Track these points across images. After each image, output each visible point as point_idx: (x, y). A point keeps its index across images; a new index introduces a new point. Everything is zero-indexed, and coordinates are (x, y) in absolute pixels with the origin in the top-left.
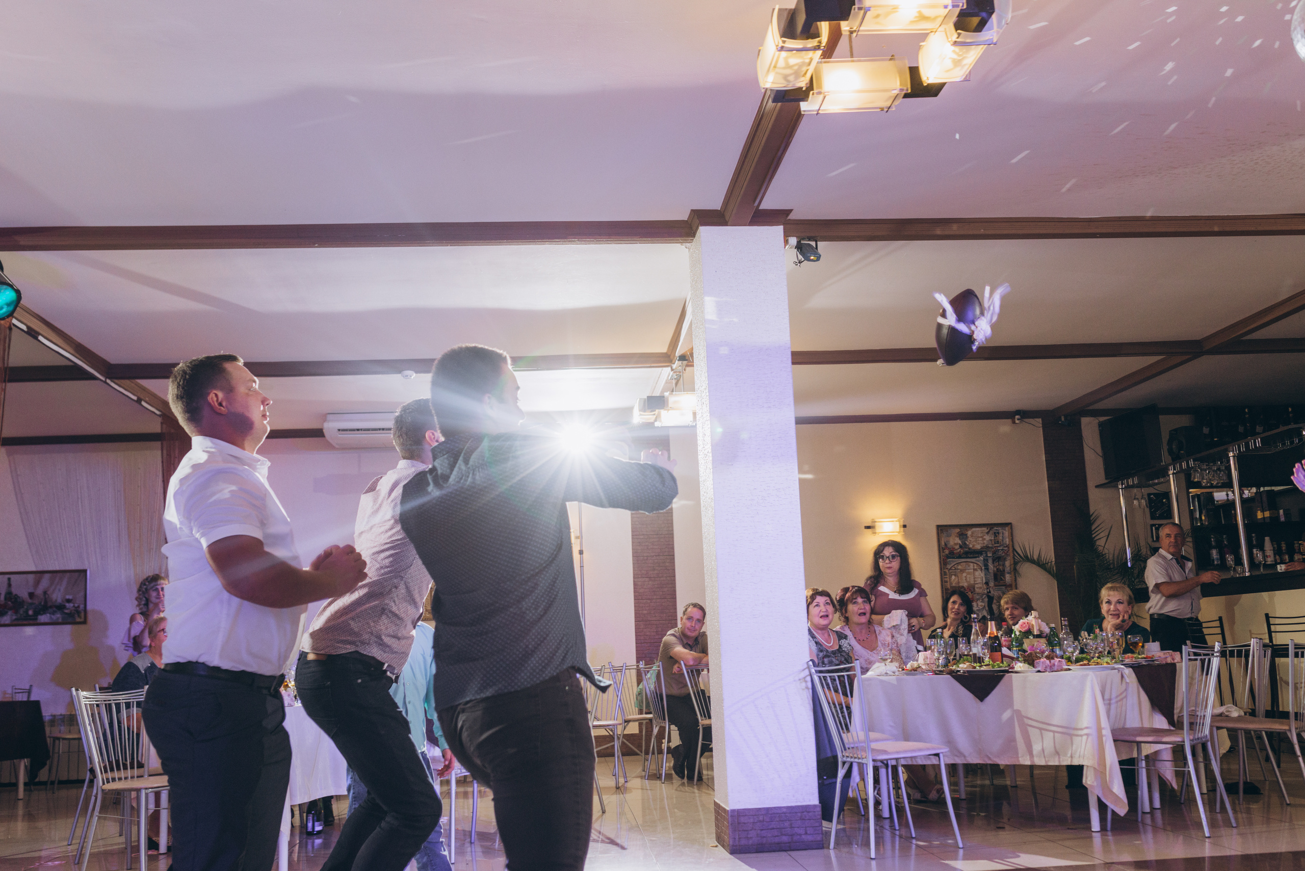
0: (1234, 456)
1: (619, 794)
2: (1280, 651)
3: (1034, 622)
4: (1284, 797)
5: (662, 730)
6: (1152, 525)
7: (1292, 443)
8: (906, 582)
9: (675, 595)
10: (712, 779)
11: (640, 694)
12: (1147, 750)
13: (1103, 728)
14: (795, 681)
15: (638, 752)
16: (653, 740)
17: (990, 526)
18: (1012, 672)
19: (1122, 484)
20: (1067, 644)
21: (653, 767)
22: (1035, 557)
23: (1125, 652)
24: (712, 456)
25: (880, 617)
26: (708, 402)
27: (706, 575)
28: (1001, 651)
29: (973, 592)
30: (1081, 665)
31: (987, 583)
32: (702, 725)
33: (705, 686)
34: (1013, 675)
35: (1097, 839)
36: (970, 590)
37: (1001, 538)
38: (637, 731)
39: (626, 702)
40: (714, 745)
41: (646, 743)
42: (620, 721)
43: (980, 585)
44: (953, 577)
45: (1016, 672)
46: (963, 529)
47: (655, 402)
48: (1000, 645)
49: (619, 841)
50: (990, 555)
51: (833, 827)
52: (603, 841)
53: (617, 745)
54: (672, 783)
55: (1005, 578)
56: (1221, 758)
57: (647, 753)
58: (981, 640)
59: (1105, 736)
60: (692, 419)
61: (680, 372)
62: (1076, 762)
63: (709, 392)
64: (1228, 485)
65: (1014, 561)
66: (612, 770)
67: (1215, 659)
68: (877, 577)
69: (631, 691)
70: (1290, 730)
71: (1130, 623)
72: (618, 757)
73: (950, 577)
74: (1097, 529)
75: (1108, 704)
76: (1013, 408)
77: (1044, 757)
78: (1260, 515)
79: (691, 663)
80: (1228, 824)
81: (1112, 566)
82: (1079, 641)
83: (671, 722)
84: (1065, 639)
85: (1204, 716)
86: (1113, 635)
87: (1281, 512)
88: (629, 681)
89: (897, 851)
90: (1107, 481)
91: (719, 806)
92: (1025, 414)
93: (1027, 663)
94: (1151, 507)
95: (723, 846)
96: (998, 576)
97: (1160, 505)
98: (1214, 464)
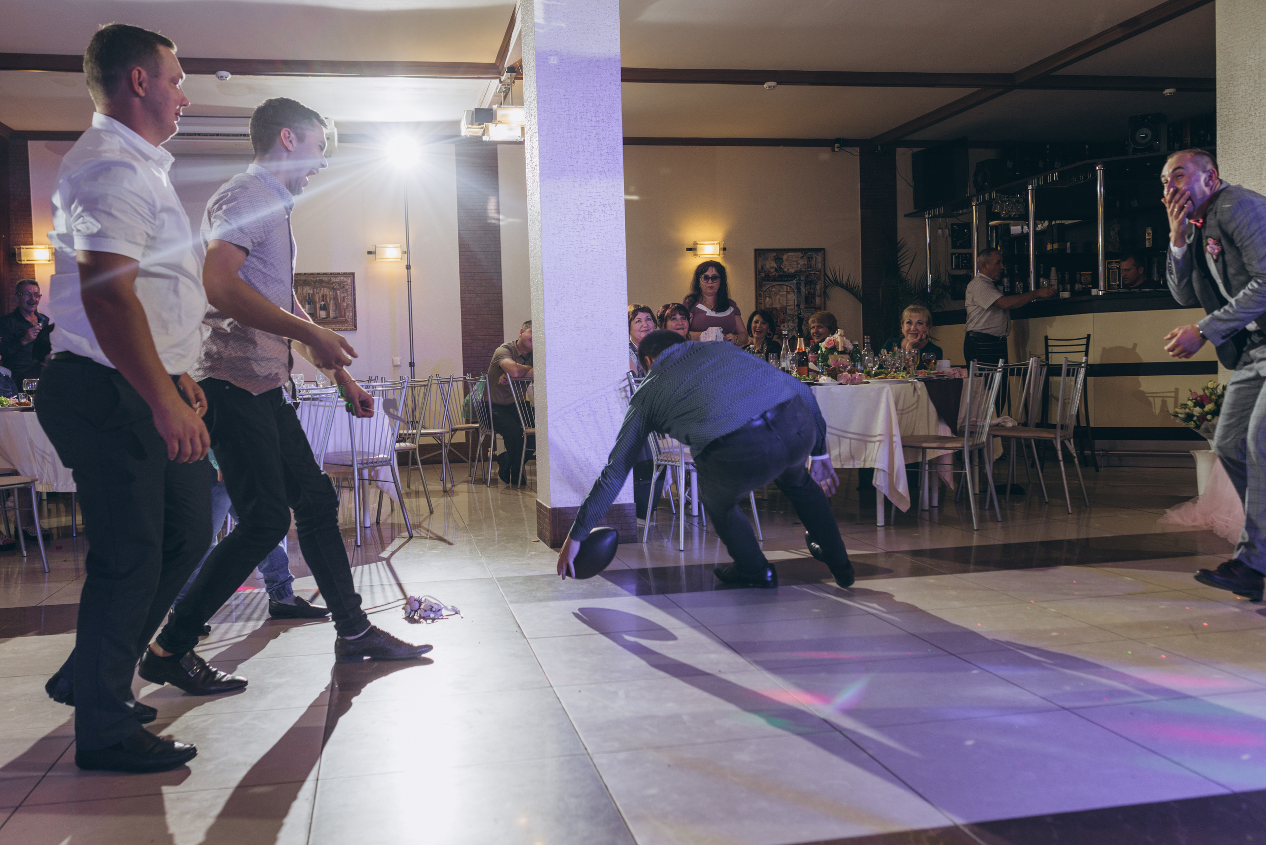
0: (1032, 189)
1: (447, 497)
2: (1055, 370)
3: (839, 340)
4: (1044, 496)
5: (488, 438)
6: (952, 254)
7: (1086, 178)
8: (722, 301)
9: (502, 311)
10: (534, 484)
11: (466, 405)
12: (931, 455)
13: (895, 436)
14: (615, 390)
15: (465, 459)
16: (479, 447)
17: (805, 251)
18: (817, 384)
19: (929, 214)
20: (868, 359)
21: (479, 472)
22: (844, 282)
23: (919, 368)
24: (540, 170)
25: (697, 333)
26: (536, 113)
27: (532, 289)
28: (807, 365)
29: (785, 313)
30: (879, 379)
31: (798, 305)
32: (526, 434)
33: (530, 398)
34: (818, 387)
35: (881, 533)
36: (782, 311)
37: (814, 262)
38: (464, 440)
39: (453, 413)
40: (538, 453)
41: (472, 451)
42: (447, 429)
43: (792, 307)
44: (767, 299)
45: (820, 385)
46: (779, 253)
47: (484, 116)
48: (807, 361)
49: (446, 538)
50: (802, 278)
51: (646, 524)
52: (431, 538)
53: (444, 452)
54: (497, 487)
55: (815, 301)
56: (994, 463)
57: (473, 460)
58: (790, 355)
59: (895, 442)
60: (520, 135)
61: (508, 85)
62: (868, 466)
63: (538, 102)
64: (1024, 218)
65: (825, 285)
66: (440, 476)
67: (998, 374)
68: (696, 295)
69: (458, 403)
70: (1055, 438)
71: (926, 343)
72: (446, 464)
73: (765, 298)
74: (902, 257)
75: (901, 413)
76: (834, 135)
77: (841, 461)
78: (1049, 247)
79: (516, 375)
80: (994, 519)
81: (913, 292)
82: (879, 357)
83: (497, 431)
84: (866, 355)
85: (983, 426)
86: (910, 352)
87: (1068, 244)
88: (456, 393)
89: (704, 544)
90: (915, 210)
91: (541, 505)
92: (843, 142)
93: (830, 376)
94: (953, 236)
95: (544, 541)
96: (809, 299)
97: (962, 235)
98: (1015, 198)
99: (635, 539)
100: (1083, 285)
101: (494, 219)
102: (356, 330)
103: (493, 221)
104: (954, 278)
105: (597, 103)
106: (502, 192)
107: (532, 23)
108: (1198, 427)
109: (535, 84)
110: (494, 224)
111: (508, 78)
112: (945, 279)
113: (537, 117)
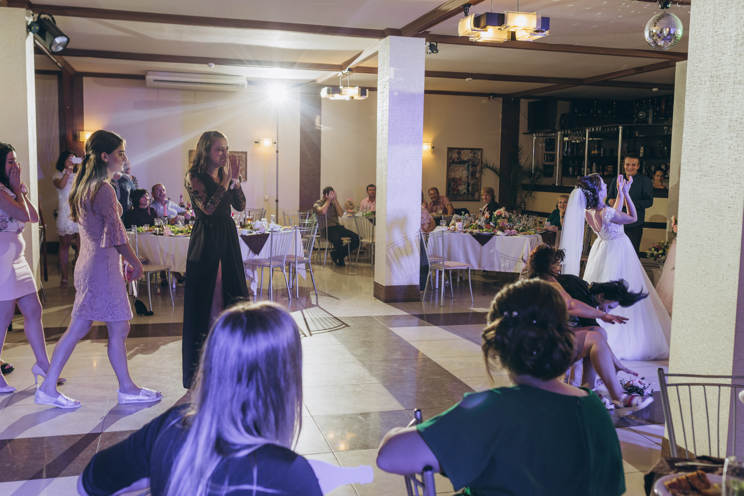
0: (588, 132)
3: (503, 212)
6: (545, 154)
17: (472, 149)
18: (496, 235)
19: (535, 134)
20: (516, 221)
22: (491, 166)
28: (489, 224)
31: (468, 177)
36: (460, 180)
37: (477, 155)
43: (464, 178)
44: (453, 173)
45: (498, 235)
46: (460, 150)
47: (335, 91)
50: (470, 163)
51: (424, 293)
55: (476, 175)
65: (481, 167)
73: (451, 173)
74: (521, 155)
76: (489, 92)
87: (602, 152)
90: (529, 131)
91: (378, 284)
92: (495, 95)
93: (501, 231)
94: (546, 145)
95: (380, 299)
96: (473, 174)
97: (550, 145)
98: (579, 132)
99: (419, 300)
100: (609, 172)
101: (318, 127)
103: (318, 128)
104: (546, 166)
105: (413, 113)
106: (323, 113)
107: (388, 78)
108: (655, 260)
109: (388, 104)
110: (318, 129)
111: (347, 72)
112: (541, 167)
113: (388, 118)
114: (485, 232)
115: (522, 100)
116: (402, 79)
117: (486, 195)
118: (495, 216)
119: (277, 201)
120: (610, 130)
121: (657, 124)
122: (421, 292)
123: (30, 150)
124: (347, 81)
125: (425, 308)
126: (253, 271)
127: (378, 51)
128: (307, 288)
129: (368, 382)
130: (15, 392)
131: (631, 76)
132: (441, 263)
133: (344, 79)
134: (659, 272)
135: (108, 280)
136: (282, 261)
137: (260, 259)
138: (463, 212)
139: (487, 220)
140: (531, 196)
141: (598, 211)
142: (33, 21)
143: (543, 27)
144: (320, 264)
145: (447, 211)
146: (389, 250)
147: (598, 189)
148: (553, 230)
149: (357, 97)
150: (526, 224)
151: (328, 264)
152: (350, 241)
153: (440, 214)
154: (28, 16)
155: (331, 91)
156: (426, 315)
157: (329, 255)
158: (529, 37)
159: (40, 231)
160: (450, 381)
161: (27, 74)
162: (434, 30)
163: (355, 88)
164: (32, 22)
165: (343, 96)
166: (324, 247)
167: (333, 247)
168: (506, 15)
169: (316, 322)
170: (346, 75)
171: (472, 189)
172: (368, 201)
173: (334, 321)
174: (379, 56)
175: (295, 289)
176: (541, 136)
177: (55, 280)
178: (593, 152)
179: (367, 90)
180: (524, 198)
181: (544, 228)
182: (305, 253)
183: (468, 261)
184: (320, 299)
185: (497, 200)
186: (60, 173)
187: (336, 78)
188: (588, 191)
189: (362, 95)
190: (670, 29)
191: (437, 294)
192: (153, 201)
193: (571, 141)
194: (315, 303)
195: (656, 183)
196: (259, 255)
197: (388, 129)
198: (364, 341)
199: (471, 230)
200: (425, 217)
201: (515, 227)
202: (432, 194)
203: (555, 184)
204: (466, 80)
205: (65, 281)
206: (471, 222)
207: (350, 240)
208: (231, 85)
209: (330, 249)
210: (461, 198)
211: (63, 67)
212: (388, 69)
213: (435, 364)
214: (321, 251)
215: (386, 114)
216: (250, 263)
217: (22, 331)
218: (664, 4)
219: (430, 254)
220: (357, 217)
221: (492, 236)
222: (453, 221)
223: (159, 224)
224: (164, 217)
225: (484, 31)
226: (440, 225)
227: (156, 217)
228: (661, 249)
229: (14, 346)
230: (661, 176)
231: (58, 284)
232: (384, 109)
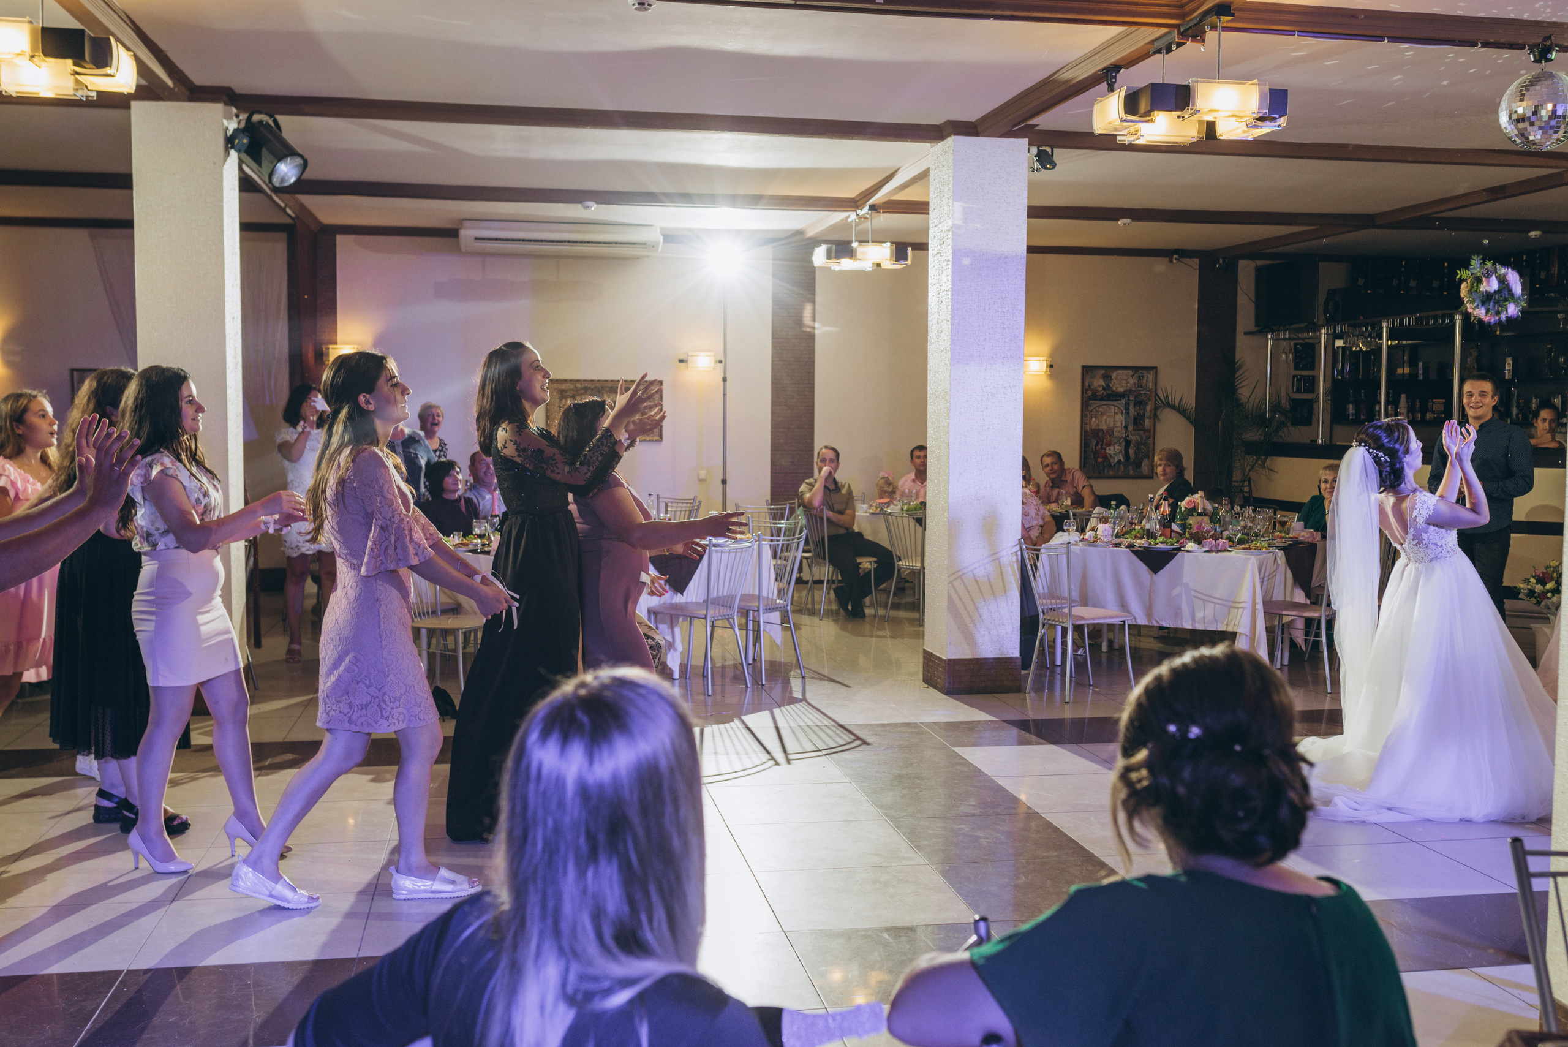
0: (1387, 325)
3: (1199, 501)
6: (1294, 376)
12: (1286, 620)
17: (1135, 369)
18: (1184, 551)
19: (1272, 335)
22: (1177, 404)
28: (1170, 527)
29: (1111, 435)
30: (1244, 549)
31: (1126, 427)
34: (1184, 553)
36: (1109, 433)
37: (1145, 382)
43: (1118, 429)
44: (1094, 419)
45: (1188, 551)
46: (1108, 371)
50: (1132, 398)
51: (1030, 676)
55: (1144, 423)
62: (1231, 629)
65: (1155, 406)
73: (1091, 419)
74: (1239, 378)
75: (1263, 580)
76: (1171, 247)
87: (1420, 365)
90: (1257, 329)
91: (932, 654)
92: (1182, 253)
93: (1195, 542)
94: (1295, 358)
95: (935, 687)
96: (1138, 421)
97: (1305, 356)
98: (1367, 329)
99: (1019, 689)
100: (1434, 414)
101: (810, 327)
102: (662, 441)
103: (808, 330)
104: (1295, 403)
105: (1004, 296)
106: (818, 298)
107: (950, 223)
108: (1539, 603)
109: (950, 278)
110: (809, 332)
111: (868, 214)
112: (1285, 403)
113: (950, 307)
114: (1160, 544)
115: (1242, 263)
116: (979, 226)
117: (1165, 464)
118: (1183, 509)
119: (724, 482)
120: (1435, 322)
121: (1537, 309)
122: (1023, 672)
123: (228, 383)
124: (866, 232)
125: (1033, 707)
126: (672, 627)
127: (929, 169)
128: (786, 664)
129: (904, 863)
130: (190, 872)
131: (1481, 206)
132: (1066, 610)
133: (860, 227)
134: (1547, 630)
135: (381, 647)
136: (731, 607)
137: (687, 603)
138: (1112, 502)
139: (1165, 520)
140: (1263, 466)
141: (1401, 499)
142: (238, 128)
143: (1272, 109)
144: (813, 613)
145: (1083, 499)
146: (955, 583)
147: (1402, 449)
148: (1310, 540)
149: (889, 264)
150: (1251, 528)
151: (829, 613)
152: (876, 566)
153: (1066, 506)
154: (229, 118)
155: (833, 254)
156: (1034, 720)
157: (832, 595)
158: (1244, 132)
159: (246, 546)
160: (1079, 863)
161: (225, 233)
162: (1045, 121)
163: (884, 245)
164: (235, 130)
165: (858, 261)
166: (822, 579)
167: (840, 578)
168: (1194, 87)
169: (801, 735)
170: (865, 218)
171: (1135, 453)
172: (913, 481)
173: (838, 732)
174: (931, 180)
175: (759, 665)
176: (1284, 339)
177: (276, 645)
178: (1400, 371)
179: (910, 249)
180: (1250, 471)
181: (1291, 535)
182: (779, 591)
183: (1124, 606)
184: (811, 686)
185: (1189, 476)
186: (292, 430)
187: (845, 226)
188: (1381, 454)
189: (897, 260)
190: (1555, 106)
191: (1058, 677)
192: (471, 484)
193: (1351, 348)
194: (800, 696)
195: (1539, 435)
196: (685, 593)
197: (950, 331)
198: (900, 776)
199: (1129, 540)
200: (1033, 512)
201: (1226, 533)
202: (1047, 465)
203: (1316, 441)
204: (1119, 223)
205: (296, 647)
206: (1132, 523)
207: (875, 562)
208: (629, 244)
209: (833, 582)
210: (1111, 473)
211: (297, 217)
212: (951, 204)
213: (1049, 825)
214: (816, 586)
215: (947, 297)
216: (666, 611)
217: (208, 748)
218: (1540, 53)
219: (1041, 591)
220: (890, 514)
221: (1177, 553)
222: (1093, 522)
223: (481, 531)
224: (492, 516)
225: (1148, 121)
226: (1064, 531)
227: (477, 516)
228: (1551, 579)
229: (193, 779)
230: (1551, 421)
231: (282, 654)
232: (943, 288)
